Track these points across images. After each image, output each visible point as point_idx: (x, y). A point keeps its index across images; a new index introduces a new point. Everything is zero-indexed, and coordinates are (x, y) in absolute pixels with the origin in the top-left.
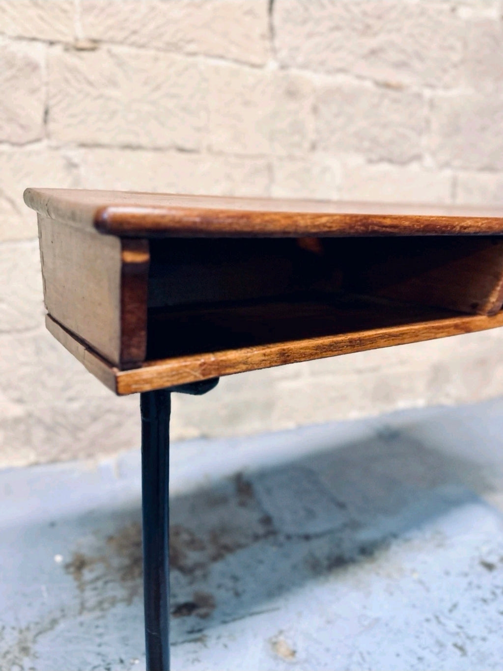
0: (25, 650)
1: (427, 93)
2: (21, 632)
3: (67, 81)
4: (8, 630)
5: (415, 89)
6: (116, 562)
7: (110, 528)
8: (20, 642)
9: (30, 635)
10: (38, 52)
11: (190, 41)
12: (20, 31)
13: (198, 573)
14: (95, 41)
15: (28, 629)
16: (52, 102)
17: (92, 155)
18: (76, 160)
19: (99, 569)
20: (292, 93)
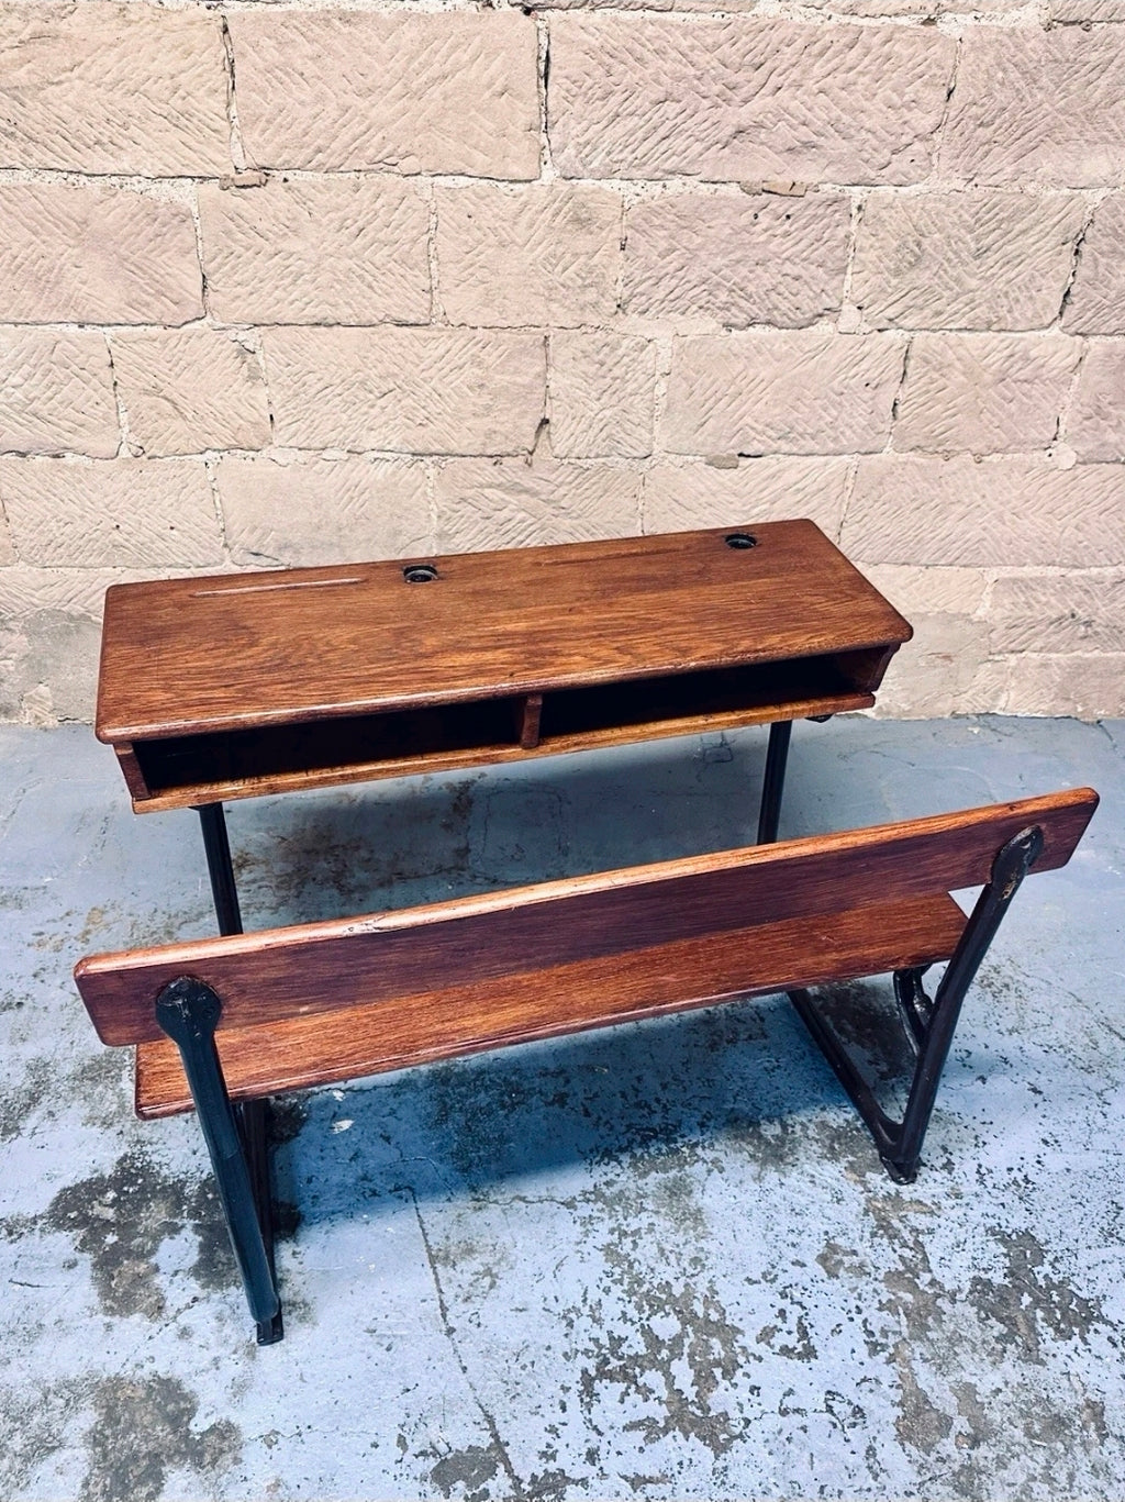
0: (170, 933)
1: (857, 194)
2: (170, 917)
3: (228, 233)
4: (159, 913)
5: (828, 190)
6: (277, 868)
7: (289, 826)
8: (167, 926)
9: (177, 923)
10: (186, 195)
11: (408, 155)
12: (159, 169)
13: (356, 896)
14: (264, 169)
15: (176, 916)
16: (210, 267)
17: (271, 338)
18: (250, 346)
19: (259, 871)
20: (581, 222)
